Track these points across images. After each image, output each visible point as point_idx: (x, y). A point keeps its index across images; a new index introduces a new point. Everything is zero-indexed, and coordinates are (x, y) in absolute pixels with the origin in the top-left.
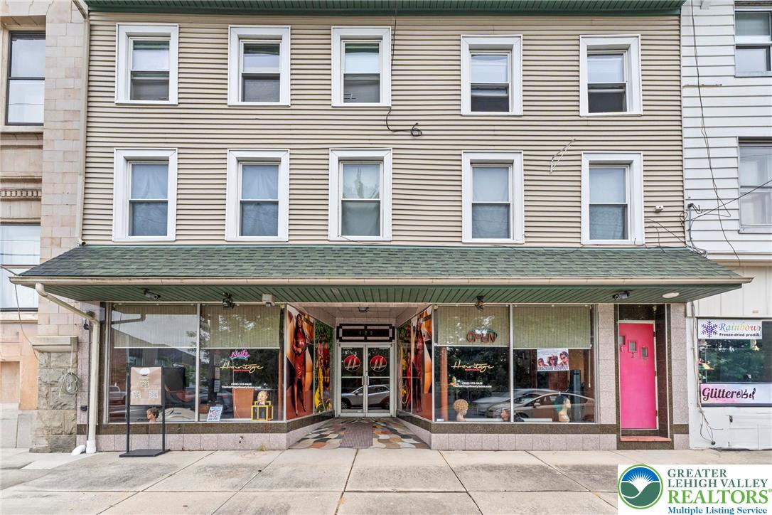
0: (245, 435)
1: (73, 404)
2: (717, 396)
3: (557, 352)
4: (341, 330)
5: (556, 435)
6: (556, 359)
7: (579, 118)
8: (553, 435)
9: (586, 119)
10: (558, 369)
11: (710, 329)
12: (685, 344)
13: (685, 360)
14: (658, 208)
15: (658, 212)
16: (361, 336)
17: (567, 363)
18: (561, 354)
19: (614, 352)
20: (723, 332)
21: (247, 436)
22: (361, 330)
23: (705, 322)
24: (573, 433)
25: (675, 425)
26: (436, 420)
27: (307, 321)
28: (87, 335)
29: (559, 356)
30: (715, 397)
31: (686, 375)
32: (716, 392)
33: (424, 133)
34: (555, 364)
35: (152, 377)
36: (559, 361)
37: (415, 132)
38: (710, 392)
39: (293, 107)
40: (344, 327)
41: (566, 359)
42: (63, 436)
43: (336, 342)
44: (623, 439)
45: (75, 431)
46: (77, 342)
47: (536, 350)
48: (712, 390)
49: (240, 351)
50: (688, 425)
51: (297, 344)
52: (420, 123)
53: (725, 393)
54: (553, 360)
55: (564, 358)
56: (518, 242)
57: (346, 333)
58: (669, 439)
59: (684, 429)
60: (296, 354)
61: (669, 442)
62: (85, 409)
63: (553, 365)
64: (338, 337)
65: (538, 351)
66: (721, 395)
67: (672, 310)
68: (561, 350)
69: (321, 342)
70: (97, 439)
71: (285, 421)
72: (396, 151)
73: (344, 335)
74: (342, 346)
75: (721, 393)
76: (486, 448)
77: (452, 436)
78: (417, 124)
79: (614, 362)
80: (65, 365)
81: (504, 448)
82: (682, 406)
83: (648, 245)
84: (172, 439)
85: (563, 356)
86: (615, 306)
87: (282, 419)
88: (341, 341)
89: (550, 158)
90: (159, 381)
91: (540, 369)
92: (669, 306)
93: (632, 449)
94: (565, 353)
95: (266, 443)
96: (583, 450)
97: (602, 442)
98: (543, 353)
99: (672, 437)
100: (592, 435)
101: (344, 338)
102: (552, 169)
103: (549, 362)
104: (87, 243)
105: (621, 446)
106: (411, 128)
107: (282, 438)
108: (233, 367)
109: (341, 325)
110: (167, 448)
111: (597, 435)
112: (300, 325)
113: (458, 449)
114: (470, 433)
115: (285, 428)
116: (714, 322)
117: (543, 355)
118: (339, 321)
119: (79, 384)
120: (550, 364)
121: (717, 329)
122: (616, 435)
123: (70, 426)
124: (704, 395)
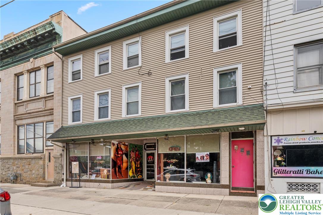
0: (100, 183)
1: (61, 172)
2: (282, 173)
3: (204, 154)
4: (146, 146)
5: (202, 188)
6: (203, 157)
7: (213, 54)
8: (201, 188)
9: (216, 53)
10: (205, 161)
11: (279, 141)
12: (264, 148)
13: (264, 156)
14: (248, 87)
15: (250, 89)
16: (154, 148)
17: (209, 158)
18: (206, 155)
19: (228, 153)
20: (286, 142)
21: (101, 184)
22: (153, 145)
23: (276, 138)
24: (209, 187)
25: (257, 186)
26: (157, 181)
27: (124, 145)
28: (63, 153)
29: (205, 156)
30: (281, 173)
31: (264, 163)
32: (281, 171)
33: (152, 73)
34: (203, 159)
35: (77, 165)
36: (205, 158)
37: (149, 74)
38: (278, 171)
39: (112, 73)
40: (147, 144)
41: (208, 157)
42: (59, 182)
43: (144, 150)
44: (231, 191)
45: (62, 180)
46: (61, 155)
47: (195, 153)
48: (279, 170)
49: (99, 156)
50: (264, 186)
51: (118, 154)
52: (151, 70)
53: (286, 172)
54: (203, 158)
55: (207, 156)
56: (187, 110)
57: (148, 147)
58: (254, 192)
59: (262, 188)
60: (117, 157)
61: (254, 193)
62: (63, 174)
63: (202, 160)
64: (145, 149)
65: (196, 154)
66: (284, 172)
67: (257, 133)
68: (206, 153)
69: (133, 152)
70: (66, 183)
71: (111, 179)
72: (143, 82)
73: (147, 148)
74: (147, 152)
75: (284, 171)
76: (174, 192)
77: (163, 187)
78: (150, 70)
79: (228, 157)
80: (59, 162)
81: (182, 192)
82: (261, 177)
83: (244, 105)
84: (82, 184)
85: (206, 156)
86: (230, 133)
87: (110, 179)
88: (146, 150)
89: (200, 73)
90: (78, 166)
91: (197, 161)
92: (255, 132)
93: (236, 196)
94: (208, 154)
95: (106, 186)
96: (214, 195)
97: (222, 192)
98: (198, 154)
99: (256, 191)
100: (218, 189)
101: (147, 149)
102: (201, 78)
103: (201, 158)
104: (63, 126)
105: (231, 194)
106: (148, 72)
107: (110, 185)
108: (97, 162)
109: (146, 144)
110: (81, 186)
111: (220, 189)
112: (119, 146)
113: (164, 192)
114: (169, 186)
115: (111, 182)
116: (281, 138)
117: (198, 155)
118: (145, 142)
119: (62, 167)
120: (201, 159)
121: (283, 141)
122: (228, 189)
123: (61, 179)
124: (274, 172)
